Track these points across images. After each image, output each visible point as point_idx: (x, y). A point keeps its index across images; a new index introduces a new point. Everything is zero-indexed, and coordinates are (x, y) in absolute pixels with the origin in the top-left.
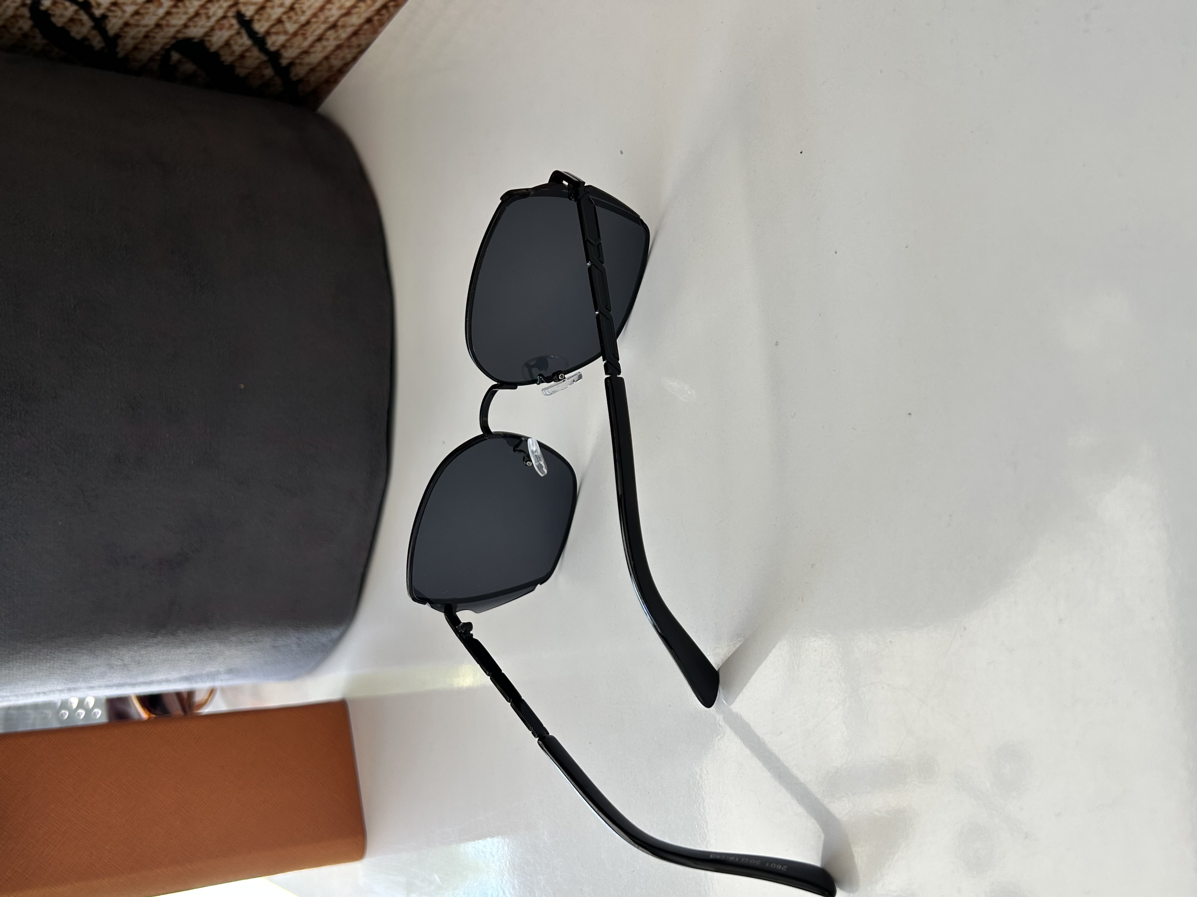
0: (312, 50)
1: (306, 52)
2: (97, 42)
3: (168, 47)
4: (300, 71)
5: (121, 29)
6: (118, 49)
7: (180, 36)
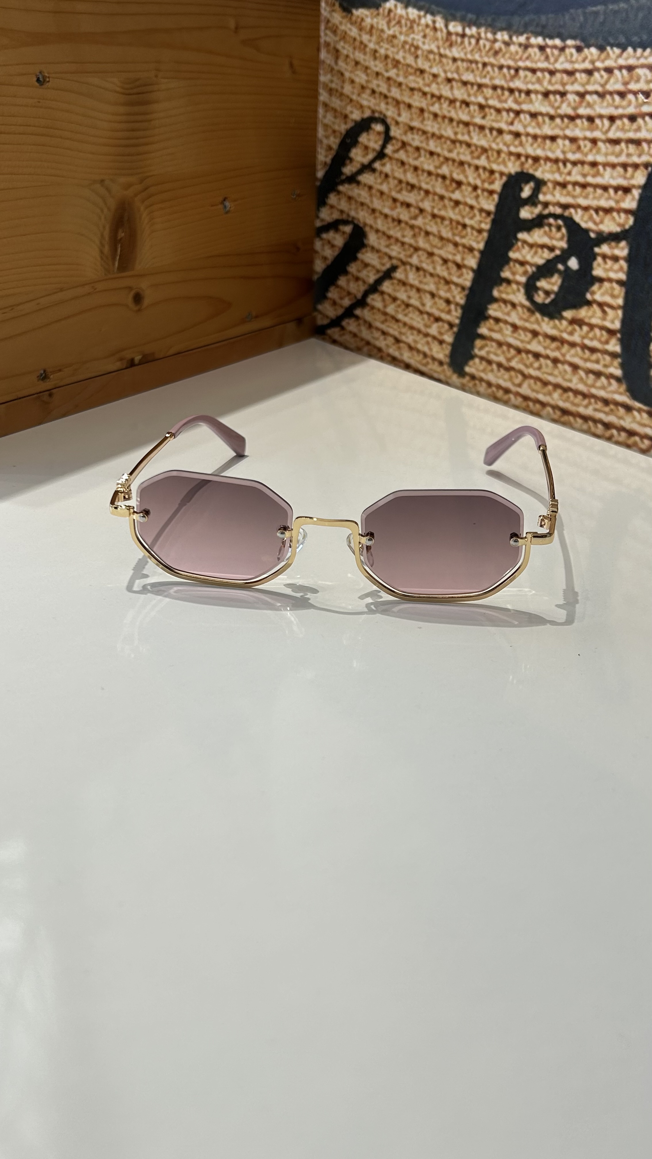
0: (373, 331)
2: (349, 169)
3: (356, 222)
4: (352, 326)
5: (365, 185)
6: (346, 186)
7: (367, 229)
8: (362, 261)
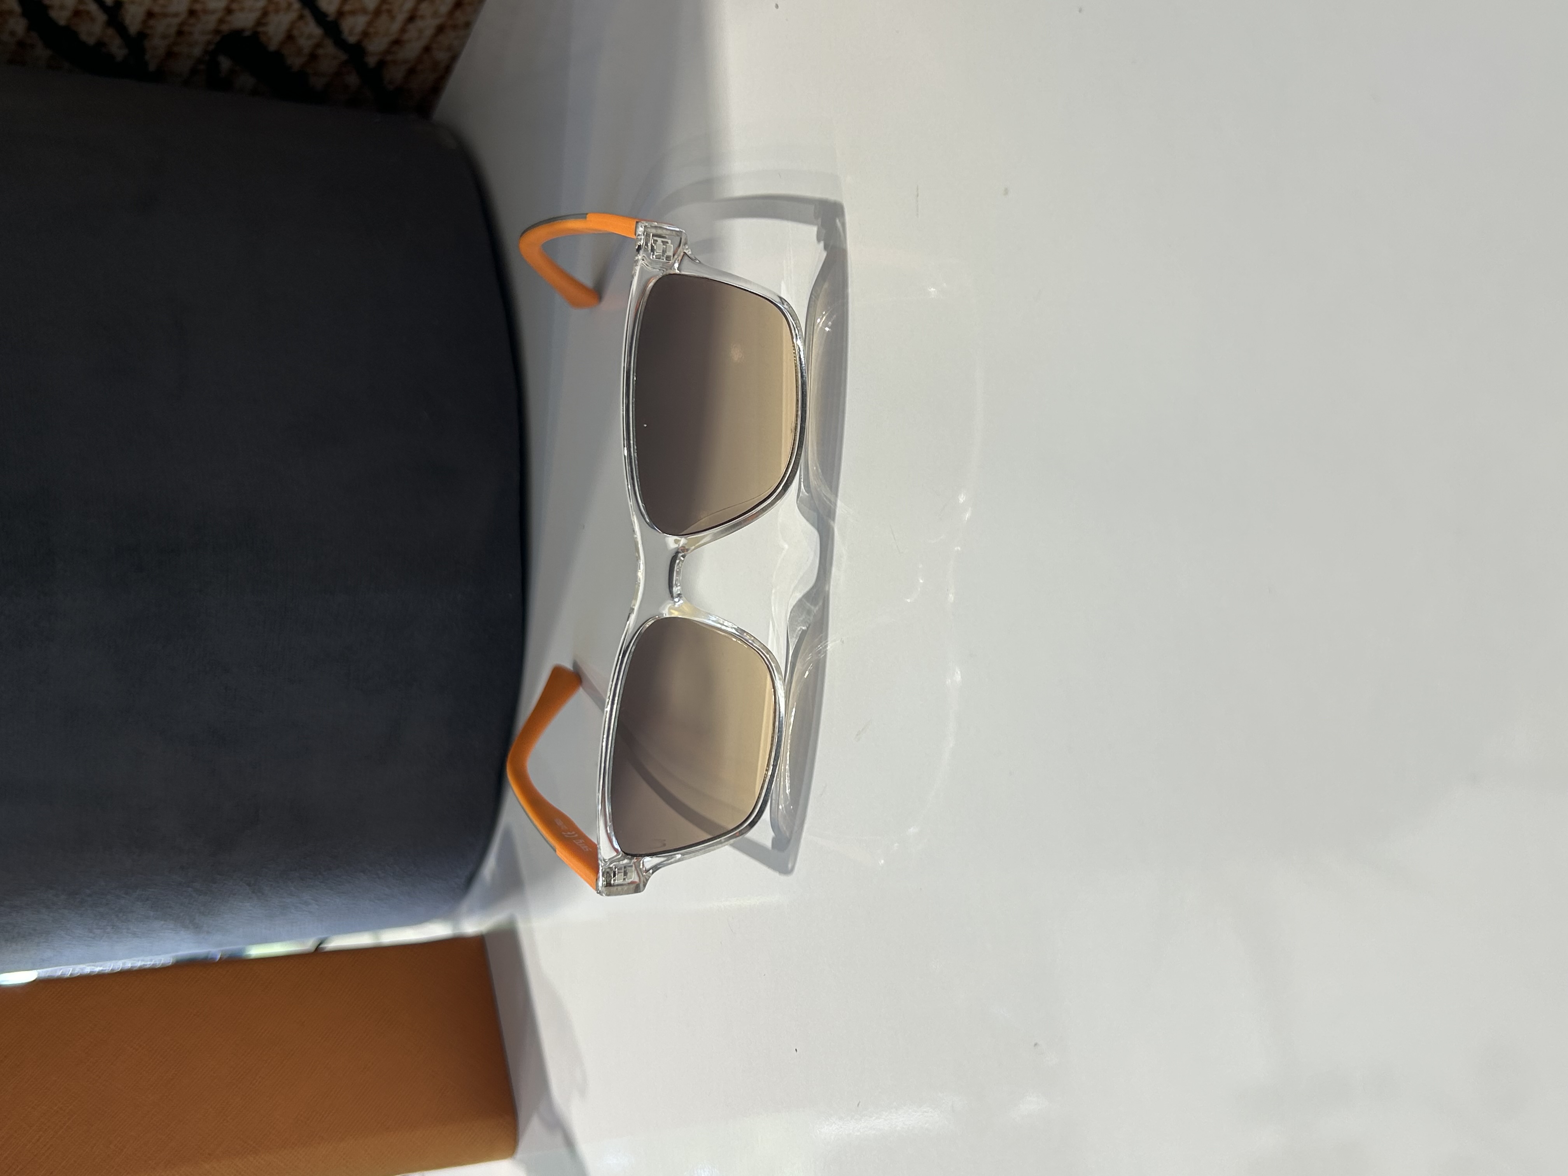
0: (406, 37)
1: (397, 42)
2: (117, 49)
3: (211, 47)
4: (396, 74)
5: (144, 22)
6: (147, 57)
7: (225, 28)
8: (283, 43)
